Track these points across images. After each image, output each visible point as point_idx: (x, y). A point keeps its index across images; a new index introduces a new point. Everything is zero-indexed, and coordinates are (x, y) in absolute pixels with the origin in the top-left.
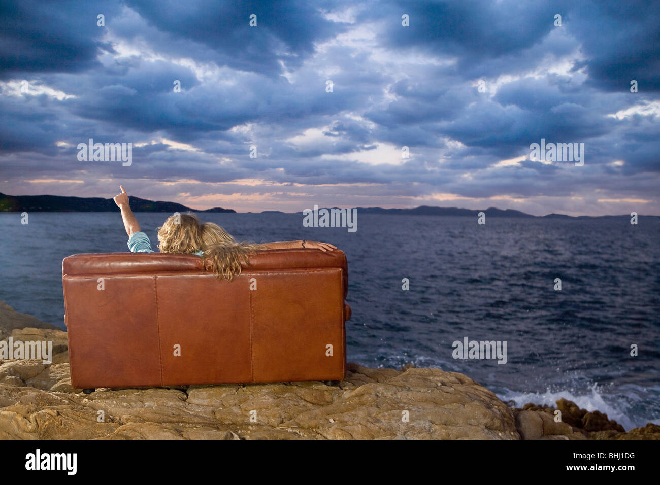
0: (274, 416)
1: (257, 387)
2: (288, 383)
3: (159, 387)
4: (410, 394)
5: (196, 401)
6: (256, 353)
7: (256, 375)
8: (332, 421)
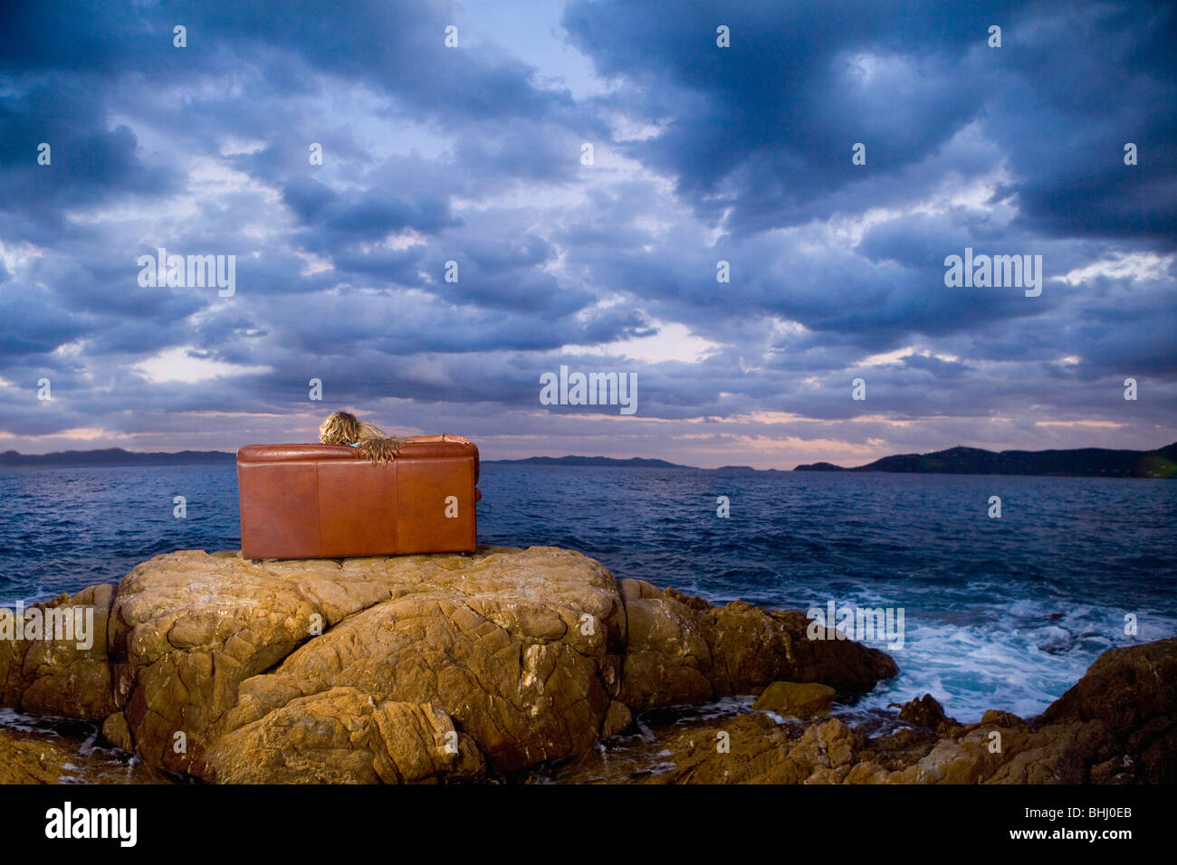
0: (416, 576)
1: (402, 558)
2: (429, 554)
3: (317, 558)
4: (530, 561)
5: (350, 569)
6: (401, 527)
7: (401, 548)
8: (463, 577)
